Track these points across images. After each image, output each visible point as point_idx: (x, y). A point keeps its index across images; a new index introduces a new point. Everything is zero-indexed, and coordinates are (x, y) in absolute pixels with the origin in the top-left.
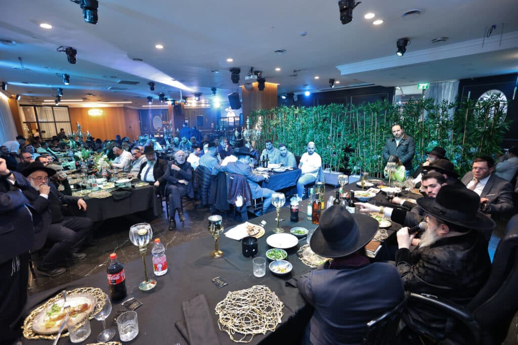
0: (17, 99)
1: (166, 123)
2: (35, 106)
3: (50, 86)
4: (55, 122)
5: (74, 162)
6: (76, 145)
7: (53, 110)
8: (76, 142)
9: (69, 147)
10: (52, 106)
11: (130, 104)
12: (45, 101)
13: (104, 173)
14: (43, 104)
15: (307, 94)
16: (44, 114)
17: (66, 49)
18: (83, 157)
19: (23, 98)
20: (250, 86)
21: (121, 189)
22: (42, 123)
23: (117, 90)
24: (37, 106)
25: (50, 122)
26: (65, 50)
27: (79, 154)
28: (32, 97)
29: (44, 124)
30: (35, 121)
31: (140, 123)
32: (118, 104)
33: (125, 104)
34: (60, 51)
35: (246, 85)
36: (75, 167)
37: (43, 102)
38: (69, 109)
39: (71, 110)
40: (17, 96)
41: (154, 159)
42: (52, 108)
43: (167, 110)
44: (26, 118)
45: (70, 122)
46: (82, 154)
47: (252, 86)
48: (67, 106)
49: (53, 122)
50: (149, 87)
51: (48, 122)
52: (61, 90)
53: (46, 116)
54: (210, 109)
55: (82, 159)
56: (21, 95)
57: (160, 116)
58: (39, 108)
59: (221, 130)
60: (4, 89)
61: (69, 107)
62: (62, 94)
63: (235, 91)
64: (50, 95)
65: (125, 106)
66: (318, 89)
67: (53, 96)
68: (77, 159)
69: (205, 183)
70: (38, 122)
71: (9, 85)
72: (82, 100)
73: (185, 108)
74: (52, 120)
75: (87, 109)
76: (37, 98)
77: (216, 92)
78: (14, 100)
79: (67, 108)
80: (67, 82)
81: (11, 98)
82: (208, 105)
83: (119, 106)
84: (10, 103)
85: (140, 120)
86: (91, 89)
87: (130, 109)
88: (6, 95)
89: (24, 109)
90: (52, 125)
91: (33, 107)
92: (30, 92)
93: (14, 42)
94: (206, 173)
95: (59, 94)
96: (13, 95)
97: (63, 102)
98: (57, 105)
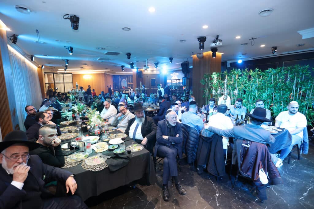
0: (42, 68)
1: (130, 84)
2: (53, 73)
3: (61, 58)
4: (64, 83)
5: (71, 112)
6: (74, 98)
7: (63, 76)
8: (75, 96)
9: (70, 100)
10: (63, 73)
11: (108, 72)
12: (59, 70)
13: (97, 130)
14: (58, 72)
15: (240, 62)
16: (58, 78)
17: (71, 16)
18: (78, 110)
19: (47, 68)
20: (201, 55)
21: (117, 156)
22: (57, 84)
23: (103, 61)
24: (55, 73)
25: (61, 83)
26: (69, 17)
27: (75, 108)
28: (51, 67)
29: (58, 84)
30: (53, 82)
31: (113, 84)
32: (101, 72)
33: (105, 72)
34: (66, 18)
35: (198, 55)
36: (72, 118)
37: (58, 70)
38: (72, 75)
39: (73, 76)
40: (42, 66)
41: (143, 117)
42: (63, 75)
43: (132, 75)
44: (49, 80)
45: (73, 83)
46: (78, 108)
47: (203, 55)
48: (71, 73)
49: (63, 83)
50: (127, 56)
51: (60, 83)
52: (68, 61)
53: (59, 79)
54: (159, 74)
55: (78, 112)
56: (45, 66)
57: (126, 80)
58: (56, 74)
59: (173, 88)
60: (32, 60)
61: (73, 74)
62: (68, 63)
63: (186, 60)
64: (61, 65)
65: (106, 73)
66: (250, 57)
67: (63, 66)
68: (74, 112)
69: (191, 142)
70: (54, 83)
71: (36, 58)
72: (80, 69)
73: (144, 74)
74: (62, 81)
75: (83, 75)
76: (54, 68)
77: (173, 60)
78: (41, 69)
79: (71, 74)
80: (71, 53)
81: (39, 67)
82: (158, 72)
83: (102, 73)
84: (38, 70)
85: (113, 82)
86: (86, 59)
87: (108, 75)
88: (36, 65)
89: (48, 75)
90: (62, 85)
91: (52, 74)
92: (49, 63)
93: (29, 11)
94: (192, 132)
95: (67, 64)
96: (40, 66)
97: (69, 70)
98: (65, 72)
